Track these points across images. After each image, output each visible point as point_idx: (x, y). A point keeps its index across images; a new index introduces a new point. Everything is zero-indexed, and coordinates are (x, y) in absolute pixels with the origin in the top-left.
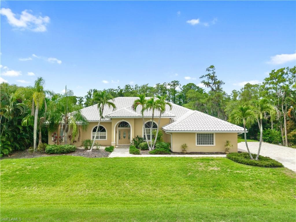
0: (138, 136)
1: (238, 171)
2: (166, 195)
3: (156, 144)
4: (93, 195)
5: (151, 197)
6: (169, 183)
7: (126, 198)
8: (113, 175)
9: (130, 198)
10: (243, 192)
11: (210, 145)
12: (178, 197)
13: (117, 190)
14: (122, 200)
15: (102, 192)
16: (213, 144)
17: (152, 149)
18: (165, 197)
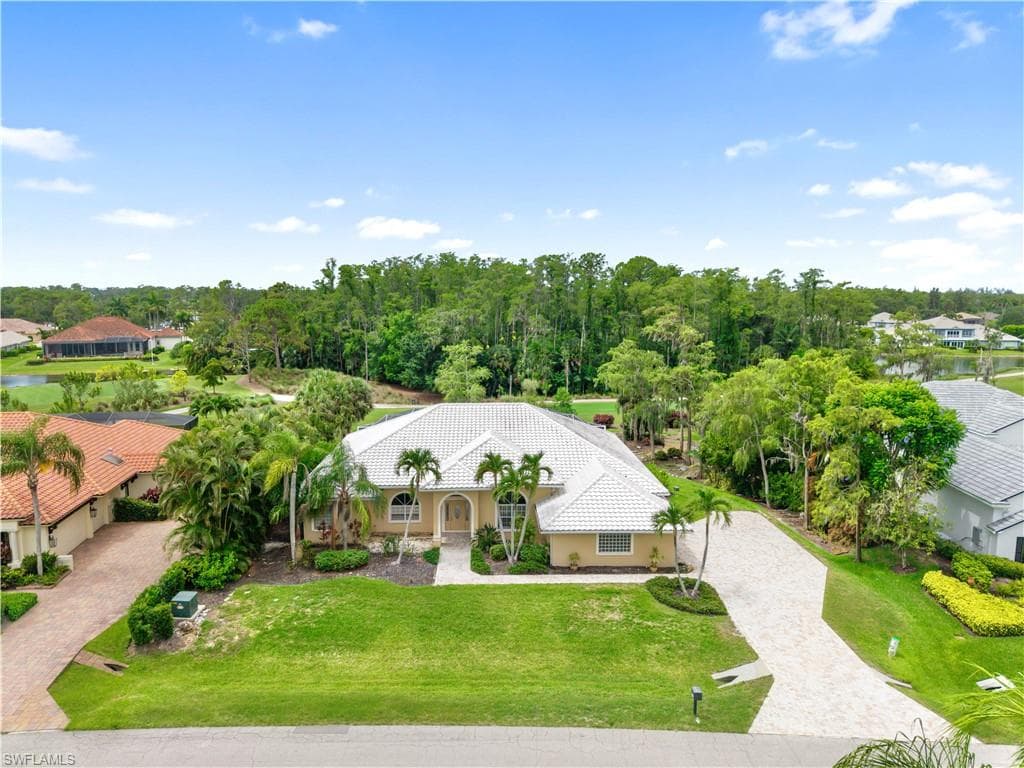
0: (486, 526)
1: (650, 623)
2: (530, 668)
3: (521, 549)
4: (426, 668)
5: (508, 671)
6: (537, 647)
7: (472, 674)
8: (450, 629)
9: (480, 673)
10: (642, 664)
11: (624, 553)
12: (547, 671)
13: (459, 659)
14: (468, 677)
15: (438, 663)
16: (629, 550)
17: (513, 560)
18: (528, 671)
